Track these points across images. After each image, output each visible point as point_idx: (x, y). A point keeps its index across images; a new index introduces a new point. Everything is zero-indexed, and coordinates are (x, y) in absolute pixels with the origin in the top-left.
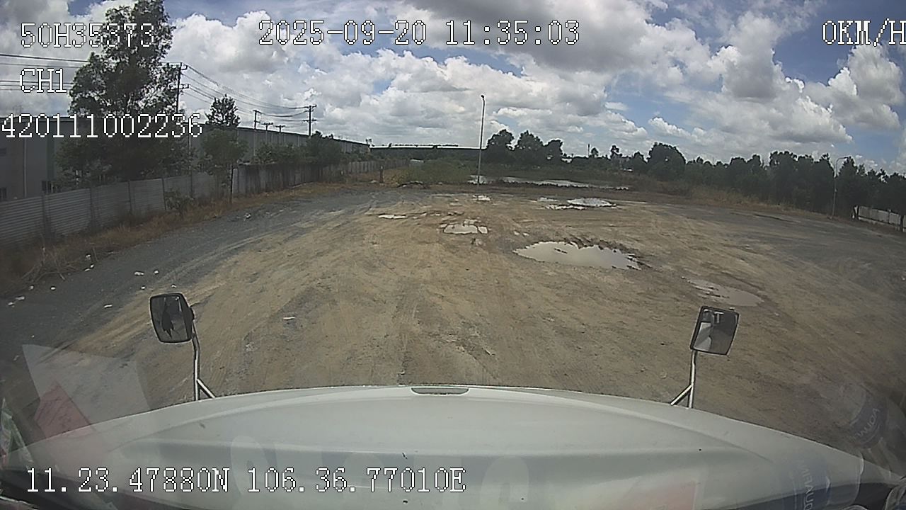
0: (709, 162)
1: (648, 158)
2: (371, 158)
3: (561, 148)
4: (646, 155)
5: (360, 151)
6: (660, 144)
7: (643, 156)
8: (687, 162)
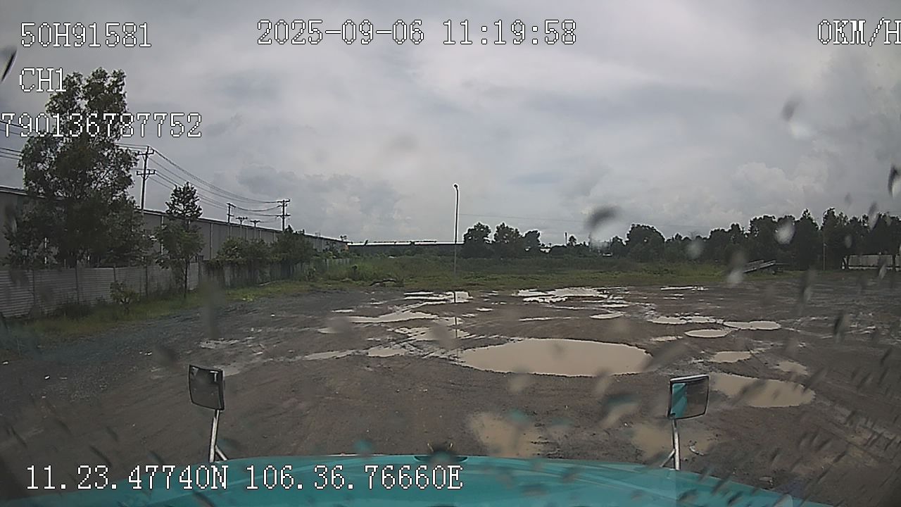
0: (687, 238)
1: (626, 242)
2: (346, 256)
3: (539, 238)
4: (625, 238)
5: (335, 248)
6: (639, 225)
7: (621, 240)
8: (666, 240)
